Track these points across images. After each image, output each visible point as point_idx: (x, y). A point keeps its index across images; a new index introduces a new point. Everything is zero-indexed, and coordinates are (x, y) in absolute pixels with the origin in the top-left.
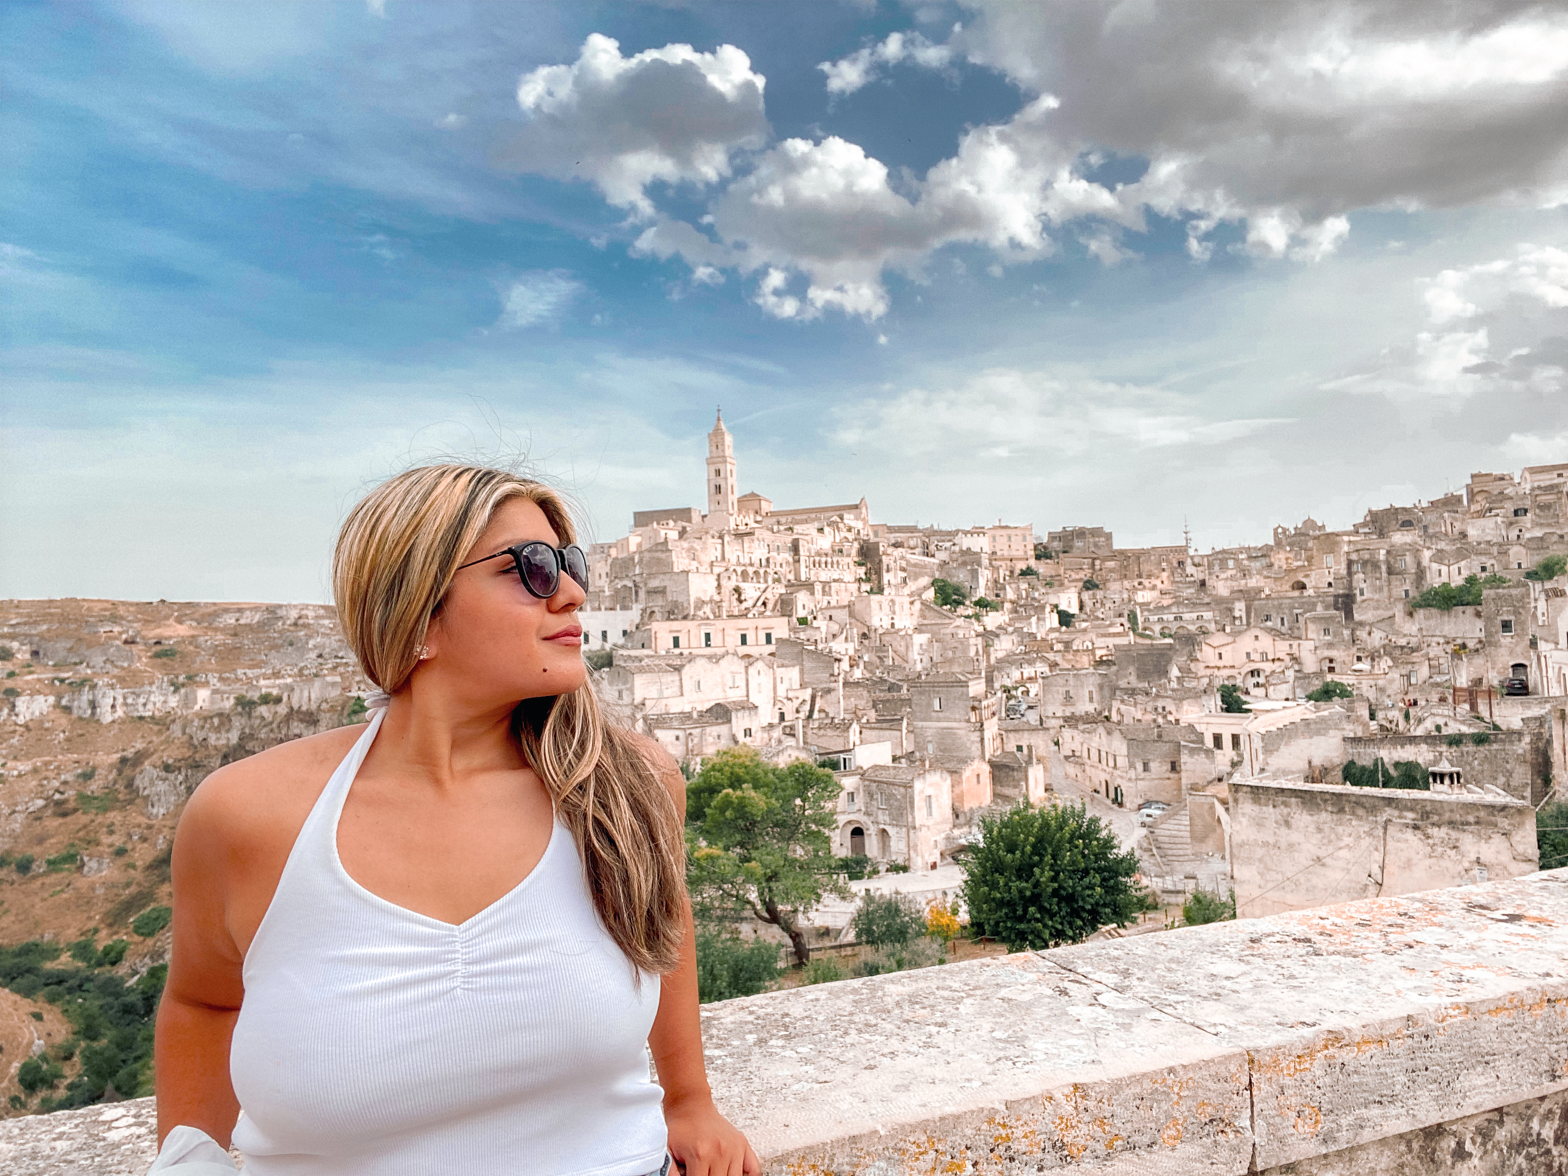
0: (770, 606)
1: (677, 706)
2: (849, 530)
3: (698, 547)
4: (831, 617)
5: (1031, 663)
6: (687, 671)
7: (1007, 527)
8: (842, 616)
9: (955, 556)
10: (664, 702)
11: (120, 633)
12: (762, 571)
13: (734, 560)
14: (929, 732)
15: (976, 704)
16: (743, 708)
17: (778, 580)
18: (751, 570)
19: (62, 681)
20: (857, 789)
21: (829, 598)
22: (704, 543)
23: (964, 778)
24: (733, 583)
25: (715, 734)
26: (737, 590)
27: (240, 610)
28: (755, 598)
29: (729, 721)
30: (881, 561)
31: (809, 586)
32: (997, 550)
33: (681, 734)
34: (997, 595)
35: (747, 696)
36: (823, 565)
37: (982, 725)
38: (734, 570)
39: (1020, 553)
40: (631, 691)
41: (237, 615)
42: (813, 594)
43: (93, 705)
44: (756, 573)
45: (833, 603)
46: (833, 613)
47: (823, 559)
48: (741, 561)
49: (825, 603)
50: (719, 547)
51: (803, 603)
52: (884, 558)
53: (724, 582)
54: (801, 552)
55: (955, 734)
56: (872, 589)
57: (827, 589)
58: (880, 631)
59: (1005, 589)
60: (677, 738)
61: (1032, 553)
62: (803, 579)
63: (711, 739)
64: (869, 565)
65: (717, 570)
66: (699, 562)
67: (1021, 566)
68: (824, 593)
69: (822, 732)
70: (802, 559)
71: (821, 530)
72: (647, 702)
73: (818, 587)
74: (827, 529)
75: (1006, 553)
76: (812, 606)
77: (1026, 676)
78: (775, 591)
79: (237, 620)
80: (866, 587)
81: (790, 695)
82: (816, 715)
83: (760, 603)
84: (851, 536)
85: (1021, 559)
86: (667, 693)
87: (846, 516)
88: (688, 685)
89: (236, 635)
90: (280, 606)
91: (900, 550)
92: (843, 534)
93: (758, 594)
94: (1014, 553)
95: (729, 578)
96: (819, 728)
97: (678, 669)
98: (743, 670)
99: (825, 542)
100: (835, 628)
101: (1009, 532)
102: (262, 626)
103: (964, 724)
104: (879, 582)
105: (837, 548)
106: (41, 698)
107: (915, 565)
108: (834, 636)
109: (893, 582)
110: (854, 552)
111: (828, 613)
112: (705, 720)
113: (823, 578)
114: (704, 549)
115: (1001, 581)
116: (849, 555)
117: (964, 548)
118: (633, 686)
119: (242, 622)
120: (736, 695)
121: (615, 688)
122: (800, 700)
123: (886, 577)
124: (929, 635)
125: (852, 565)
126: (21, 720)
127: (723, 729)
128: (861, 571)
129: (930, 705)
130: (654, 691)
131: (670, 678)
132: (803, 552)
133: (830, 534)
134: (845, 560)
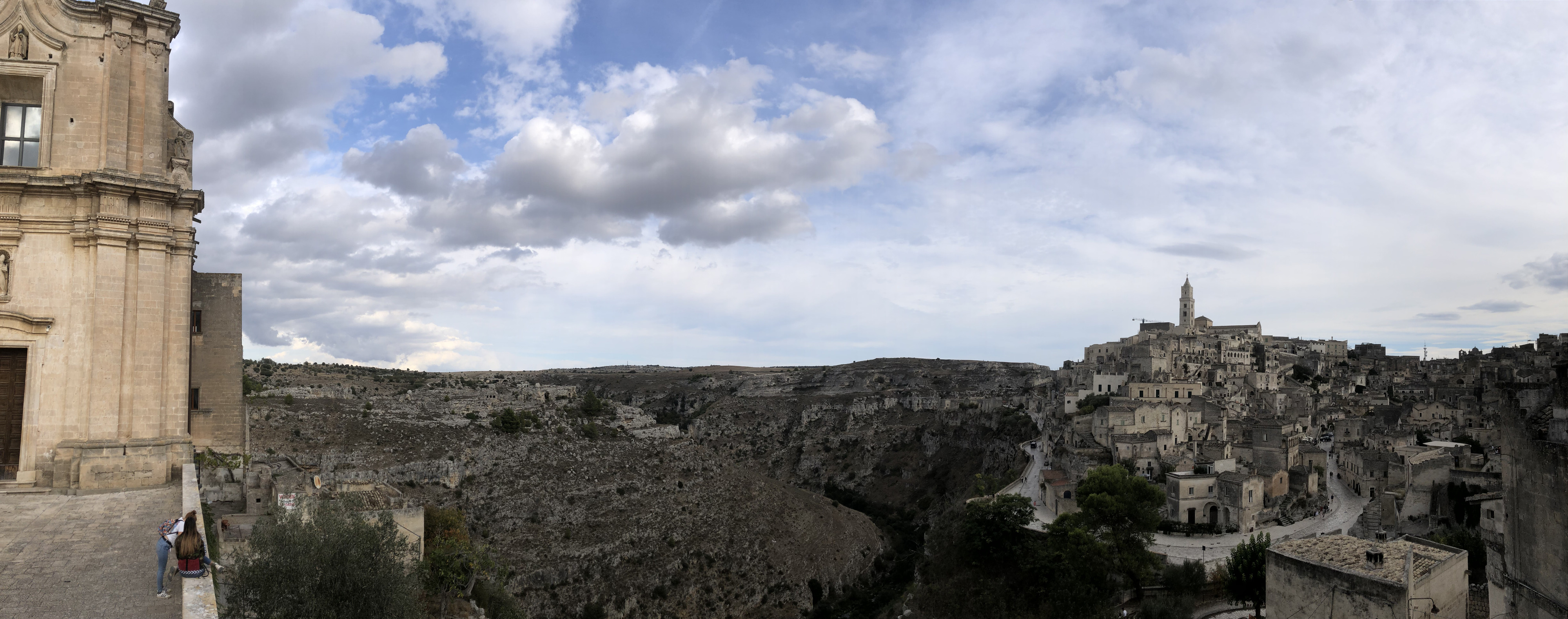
0: (1202, 375)
1: (1131, 430)
2: (1250, 337)
4: (1234, 383)
5: (1336, 412)
6: (1137, 412)
7: (1335, 340)
8: (1240, 382)
9: (1307, 354)
10: (1124, 428)
12: (1199, 357)
13: (1184, 351)
16: (1164, 434)
17: (1206, 362)
18: (1193, 356)
20: (1214, 485)
21: (1235, 373)
22: (1169, 342)
23: (1273, 480)
24: (1182, 362)
25: (1148, 447)
26: (1185, 366)
28: (1195, 371)
29: (1156, 441)
30: (1264, 355)
31: (1224, 366)
32: (1330, 351)
33: (1130, 446)
34: (1327, 375)
35: (1171, 426)
36: (1234, 356)
38: (1184, 356)
39: (1341, 354)
40: (1107, 420)
42: (1226, 370)
44: (1196, 358)
45: (1237, 375)
46: (1236, 381)
47: (1233, 353)
48: (1189, 351)
49: (1232, 375)
50: (1177, 344)
51: (1220, 375)
52: (1266, 353)
53: (1178, 362)
55: (1273, 454)
57: (1234, 368)
58: (1260, 391)
59: (1331, 372)
60: (1128, 447)
61: (1347, 354)
62: (1222, 362)
63: (1145, 450)
64: (1259, 357)
65: (1175, 356)
66: (1166, 351)
67: (1342, 360)
68: (1232, 370)
69: (1210, 448)
70: (1222, 352)
71: (1233, 338)
72: (1115, 427)
73: (1229, 367)
74: (1237, 338)
75: (1335, 354)
76: (1225, 377)
77: (1333, 418)
78: (1206, 367)
80: (1258, 368)
81: (1196, 427)
82: (1209, 438)
83: (1197, 374)
84: (1249, 340)
85: (1342, 357)
86: (1126, 423)
87: (1247, 330)
88: (1138, 419)
91: (1276, 349)
92: (1246, 339)
93: (1196, 369)
94: (1338, 354)
95: (1180, 360)
96: (1209, 446)
97: (1133, 410)
98: (1169, 412)
99: (1235, 344)
100: (1236, 388)
101: (1335, 343)
103: (1278, 449)
104: (1264, 365)
105: (1240, 347)
108: (1236, 393)
109: (1271, 366)
110: (1250, 349)
111: (1233, 380)
112: (1144, 439)
113: (1233, 362)
114: (1168, 344)
115: (1330, 368)
116: (1246, 351)
117: (1313, 350)
118: (1108, 418)
120: (1164, 426)
121: (1100, 418)
122: (1201, 430)
123: (1267, 363)
125: (1248, 356)
127: (1153, 443)
128: (1254, 359)
129: (1261, 438)
130: (1118, 422)
131: (1128, 415)
132: (1223, 348)
133: (1239, 339)
134: (1247, 353)
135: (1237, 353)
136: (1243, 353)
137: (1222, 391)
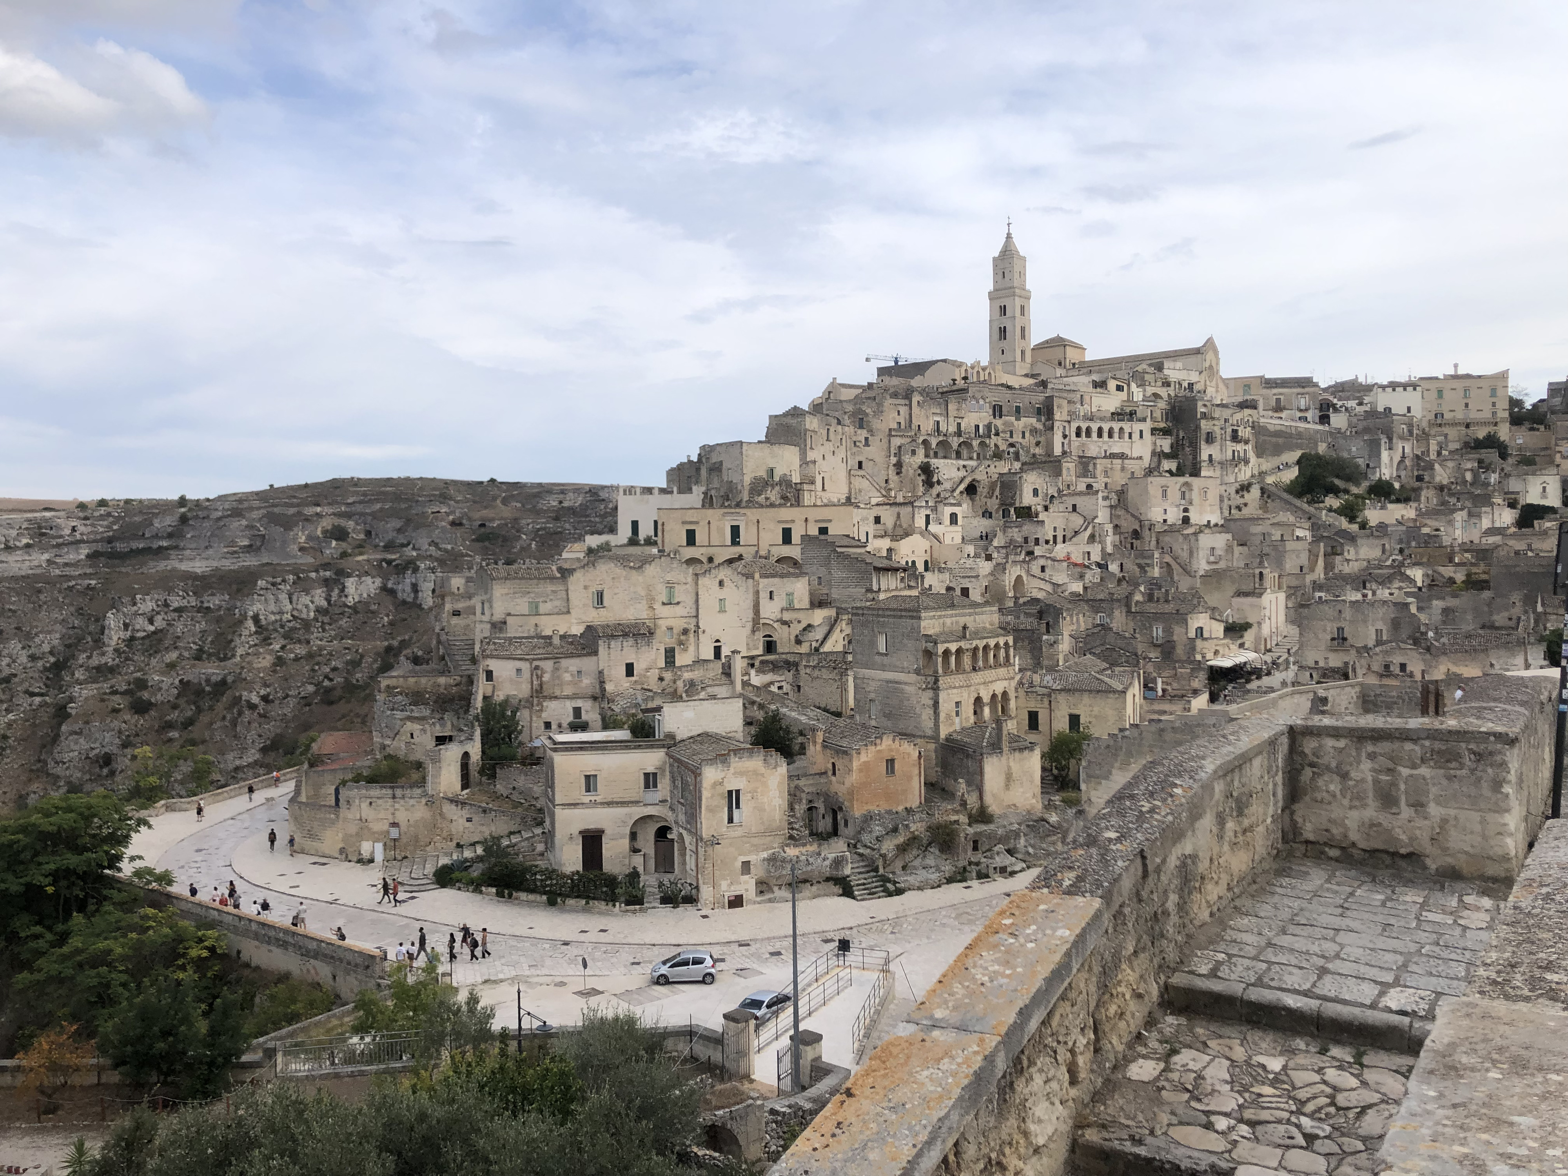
0: (982, 490)
2: (1167, 384)
3: (868, 411)
4: (1074, 506)
7: (1468, 376)
8: (1096, 505)
9: (1354, 420)
10: (534, 620)
11: (447, 513)
12: (975, 443)
13: (928, 426)
14: (872, 686)
15: (930, 645)
18: (955, 442)
19: (389, 562)
20: (661, 769)
21: (1089, 480)
22: (880, 405)
23: (855, 764)
24: (920, 458)
25: (574, 669)
26: (926, 469)
27: (563, 492)
28: (957, 480)
29: (595, 653)
30: (1198, 427)
32: (1445, 409)
33: (525, 666)
34: (1420, 478)
36: (1094, 435)
37: (936, 681)
38: (925, 442)
39: (1487, 415)
40: (492, 604)
41: (561, 496)
42: (1058, 473)
43: (415, 588)
44: (967, 444)
45: (1094, 487)
46: (1085, 502)
47: (1095, 427)
48: (943, 428)
49: (1082, 487)
50: (904, 410)
51: (1034, 487)
52: (1203, 423)
53: (907, 458)
54: (1057, 416)
55: (902, 691)
56: (1178, 468)
57: (1091, 468)
58: (1158, 528)
59: (1432, 468)
60: (519, 671)
61: (1506, 414)
63: (567, 677)
64: (1181, 434)
65: (897, 442)
66: (870, 431)
67: (1481, 434)
70: (1057, 424)
71: (1103, 386)
72: (510, 620)
73: (1069, 467)
74: (1112, 384)
75: (1460, 415)
76: (1052, 491)
78: (992, 469)
79: (561, 502)
80: (1169, 465)
81: (787, 616)
83: (962, 487)
84: (1163, 392)
85: (1485, 424)
86: (543, 608)
87: (1166, 365)
88: (579, 597)
89: (557, 519)
90: (603, 487)
91: (1247, 411)
92: (1150, 390)
93: (962, 473)
94: (1473, 415)
95: (914, 452)
98: (690, 579)
99: (1111, 401)
100: (1079, 522)
101: (1467, 383)
102: (584, 507)
103: (913, 678)
104: (1195, 458)
105: (1128, 410)
106: (369, 580)
107: (1278, 434)
109: (1217, 456)
111: (1070, 501)
112: (567, 649)
113: (1089, 451)
114: (879, 412)
115: (1433, 456)
116: (1144, 420)
117: (1380, 409)
119: (566, 504)
122: (804, 624)
123: (1205, 451)
124: (1229, 536)
125: (1147, 434)
126: (350, 601)
127: (587, 663)
128: (1166, 444)
129: (873, 643)
130: (522, 605)
131: (550, 587)
132: (1059, 415)
133: (1119, 388)
134: (1137, 427)
135: (1106, 427)
136: (1127, 426)
137: (1028, 528)
